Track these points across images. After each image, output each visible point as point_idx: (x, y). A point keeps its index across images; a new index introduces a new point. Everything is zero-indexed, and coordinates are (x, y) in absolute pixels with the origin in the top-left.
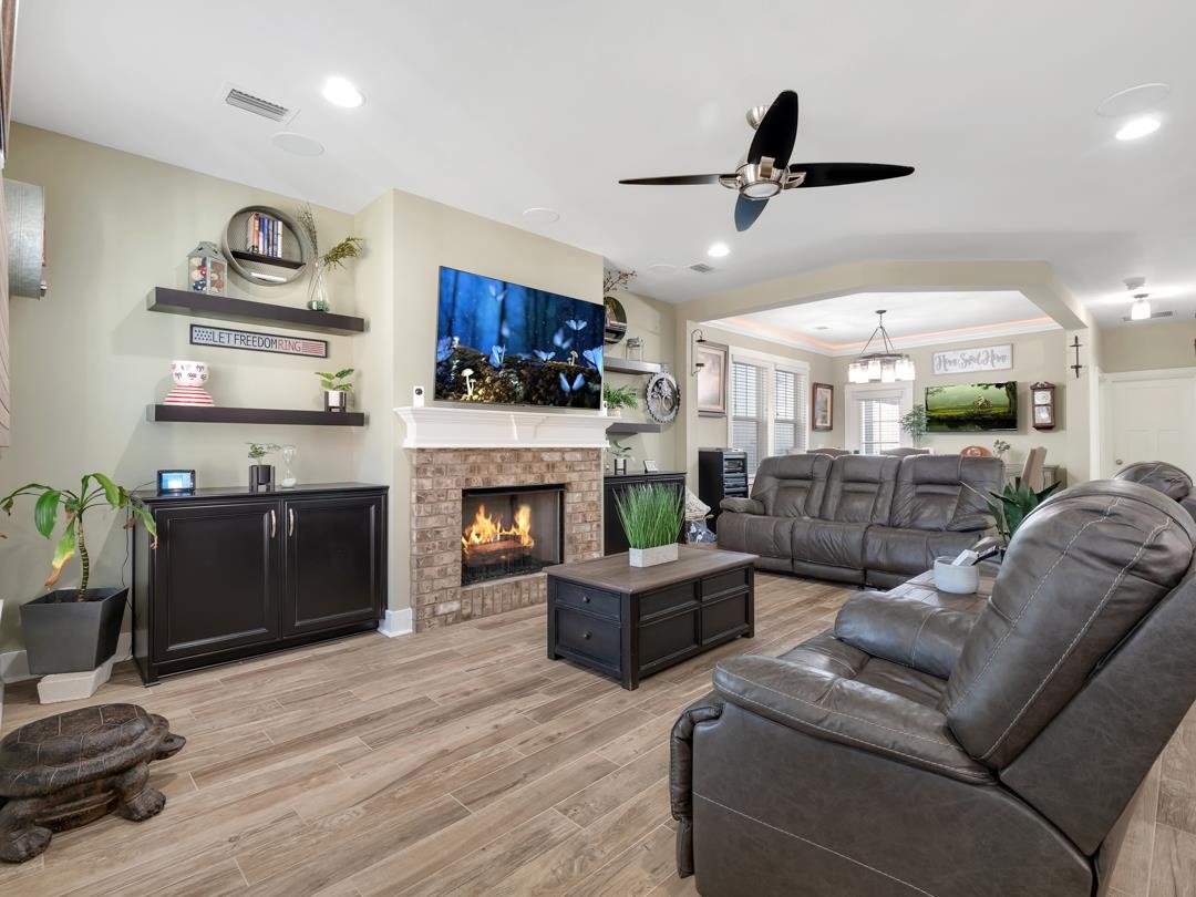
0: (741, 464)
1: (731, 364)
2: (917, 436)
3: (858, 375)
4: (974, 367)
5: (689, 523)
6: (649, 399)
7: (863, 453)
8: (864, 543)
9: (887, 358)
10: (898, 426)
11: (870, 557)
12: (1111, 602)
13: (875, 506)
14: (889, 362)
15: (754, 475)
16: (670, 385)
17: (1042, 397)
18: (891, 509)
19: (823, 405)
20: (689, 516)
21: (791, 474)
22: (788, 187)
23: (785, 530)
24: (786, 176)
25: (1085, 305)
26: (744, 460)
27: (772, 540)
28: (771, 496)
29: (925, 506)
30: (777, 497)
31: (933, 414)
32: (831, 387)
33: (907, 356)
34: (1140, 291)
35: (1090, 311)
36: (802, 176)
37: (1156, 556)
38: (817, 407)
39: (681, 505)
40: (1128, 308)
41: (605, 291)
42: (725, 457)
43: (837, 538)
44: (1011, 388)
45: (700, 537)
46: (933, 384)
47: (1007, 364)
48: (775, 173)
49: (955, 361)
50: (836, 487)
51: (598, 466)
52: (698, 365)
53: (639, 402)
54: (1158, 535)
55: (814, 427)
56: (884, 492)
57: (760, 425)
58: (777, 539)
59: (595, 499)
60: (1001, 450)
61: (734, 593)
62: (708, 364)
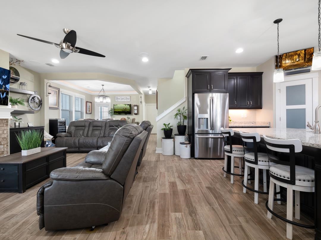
0: (64, 123)
1: (60, 94)
2: (111, 115)
3: (97, 100)
4: (123, 100)
5: (46, 142)
6: (30, 102)
7: (99, 120)
8: (97, 141)
9: (105, 97)
10: (108, 113)
11: (99, 145)
12: (125, 143)
13: (100, 132)
14: (104, 97)
15: (68, 126)
16: (38, 99)
17: (136, 108)
18: (104, 133)
19: (89, 107)
20: (45, 139)
21: (78, 126)
22: (75, 52)
23: (77, 141)
24: (74, 49)
25: (142, 90)
26: (65, 122)
27: (73, 144)
28: (73, 132)
29: (111, 132)
30: (75, 132)
31: (115, 111)
32: (91, 103)
33: (109, 97)
34: (150, 88)
35: (143, 91)
36: (79, 50)
37: (131, 135)
38: (87, 108)
39: (42, 136)
40: (148, 91)
41: (10, 65)
42: (58, 121)
43: (91, 141)
44: (130, 105)
45: (49, 145)
46: (115, 103)
47: (129, 100)
48: (71, 47)
49: (120, 99)
50: (91, 128)
51: (7, 125)
52: (49, 93)
53: (26, 104)
54: (132, 131)
55: (86, 113)
56: (102, 129)
57: (70, 112)
58: (74, 143)
59: (6, 136)
60: (128, 119)
61: (60, 159)
62: (53, 93)
